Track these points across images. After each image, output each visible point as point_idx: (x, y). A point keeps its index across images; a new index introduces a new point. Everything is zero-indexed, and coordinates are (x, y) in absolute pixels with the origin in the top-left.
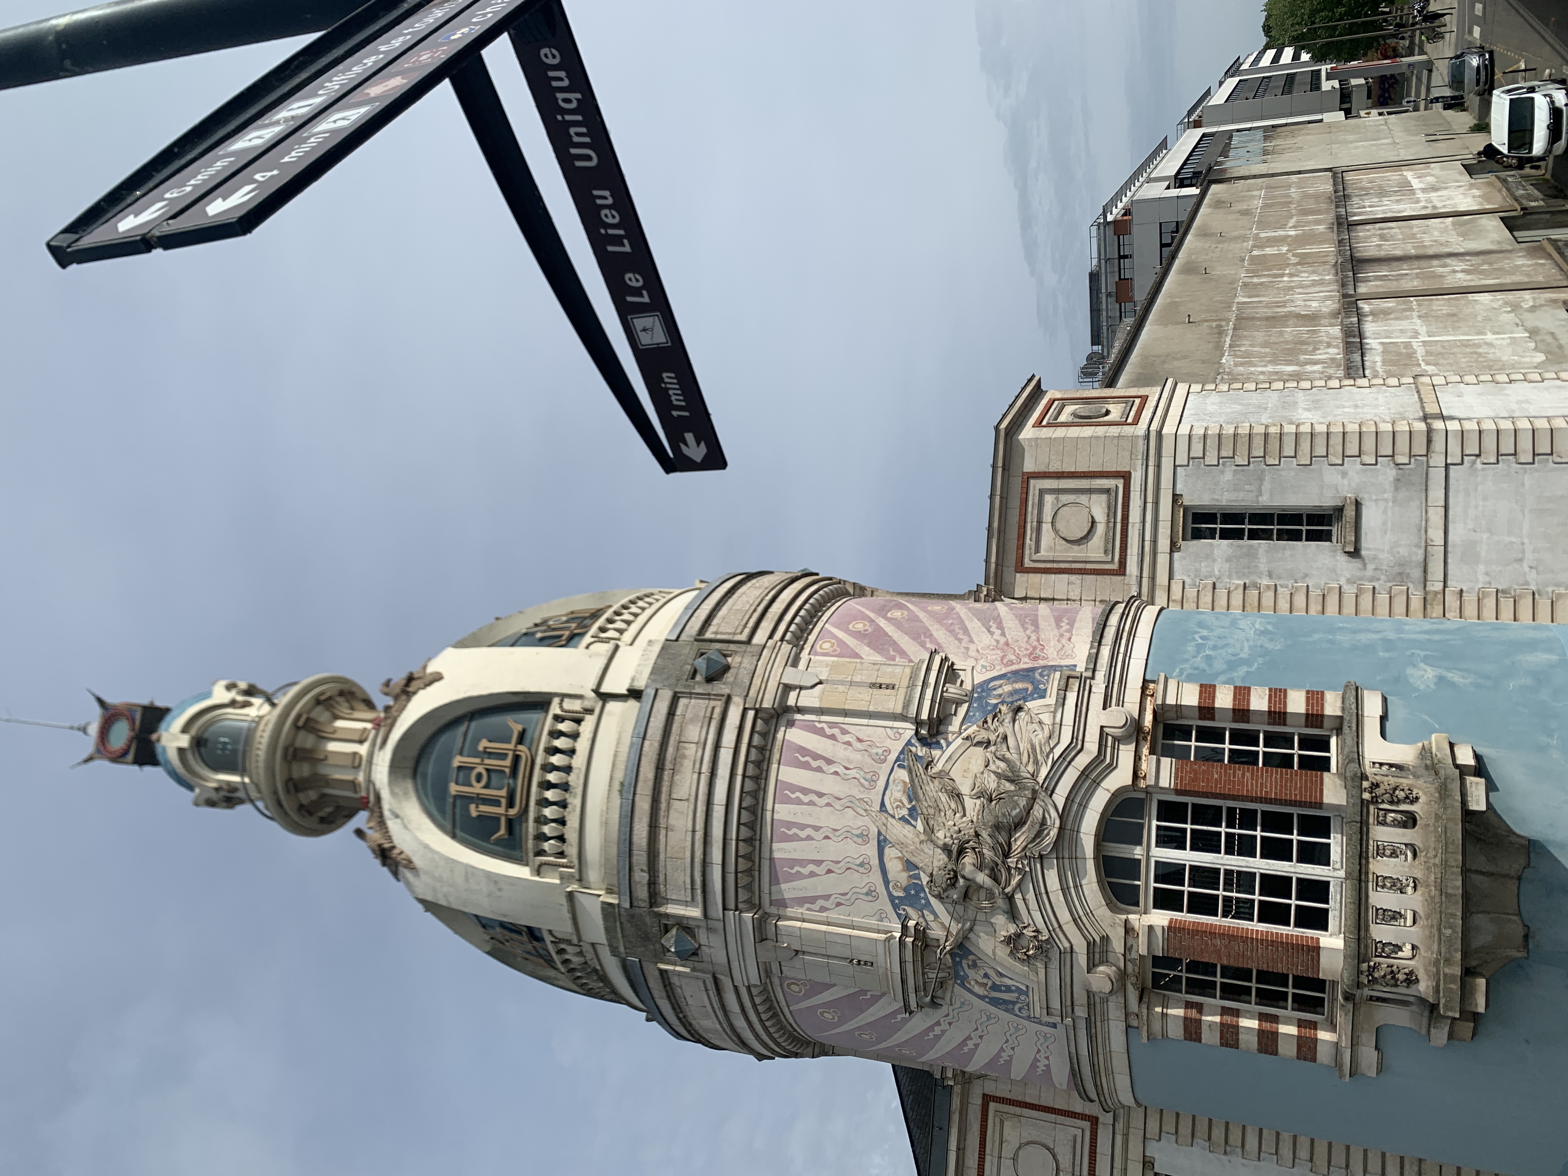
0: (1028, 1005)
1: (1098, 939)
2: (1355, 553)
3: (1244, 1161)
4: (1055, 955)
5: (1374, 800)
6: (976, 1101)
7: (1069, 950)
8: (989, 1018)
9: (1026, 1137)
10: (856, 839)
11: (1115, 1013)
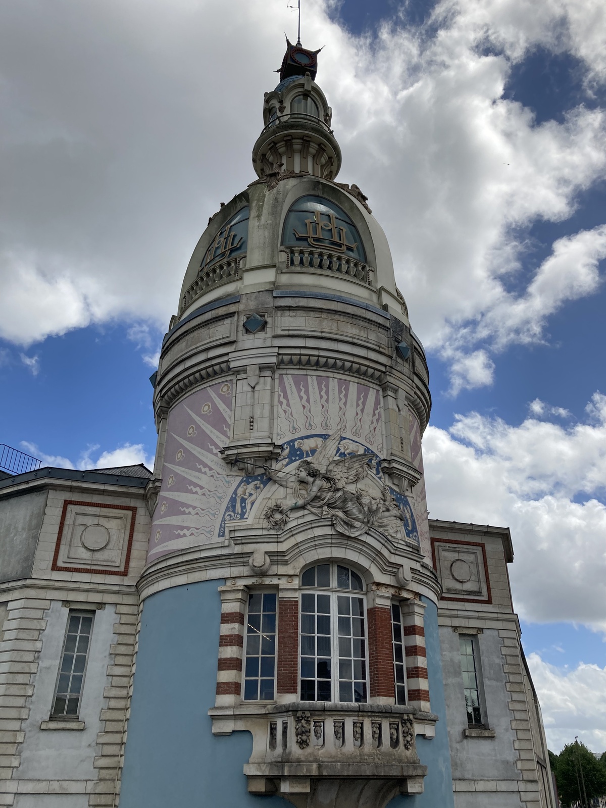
0: (234, 519)
1: (286, 558)
2: (465, 736)
3: (106, 666)
4: (272, 532)
5: (404, 722)
6: (132, 503)
7: (279, 540)
8: (220, 498)
9: (113, 532)
10: (324, 422)
11: (236, 571)
